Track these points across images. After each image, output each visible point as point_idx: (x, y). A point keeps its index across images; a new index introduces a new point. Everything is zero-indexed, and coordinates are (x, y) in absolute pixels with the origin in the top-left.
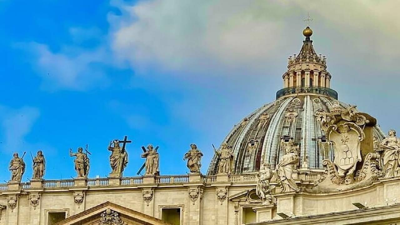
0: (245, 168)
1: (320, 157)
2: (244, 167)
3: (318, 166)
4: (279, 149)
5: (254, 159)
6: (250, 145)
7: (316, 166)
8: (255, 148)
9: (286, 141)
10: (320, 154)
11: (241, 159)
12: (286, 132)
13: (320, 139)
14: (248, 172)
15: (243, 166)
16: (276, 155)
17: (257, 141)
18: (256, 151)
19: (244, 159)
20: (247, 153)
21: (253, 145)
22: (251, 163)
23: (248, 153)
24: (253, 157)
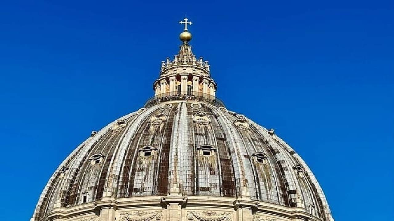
0: (136, 189)
1: (260, 182)
2: (134, 187)
3: (261, 197)
4: (197, 164)
5: (154, 176)
6: (142, 154)
7: (257, 197)
8: (153, 159)
9: (205, 153)
10: (260, 179)
11: (128, 174)
12: (202, 141)
13: (256, 157)
14: (142, 194)
15: (132, 186)
16: (193, 172)
17: (156, 149)
18: (156, 164)
19: (133, 173)
20: (138, 166)
21: (148, 154)
22: (149, 181)
23: (140, 166)
24: (151, 173)
